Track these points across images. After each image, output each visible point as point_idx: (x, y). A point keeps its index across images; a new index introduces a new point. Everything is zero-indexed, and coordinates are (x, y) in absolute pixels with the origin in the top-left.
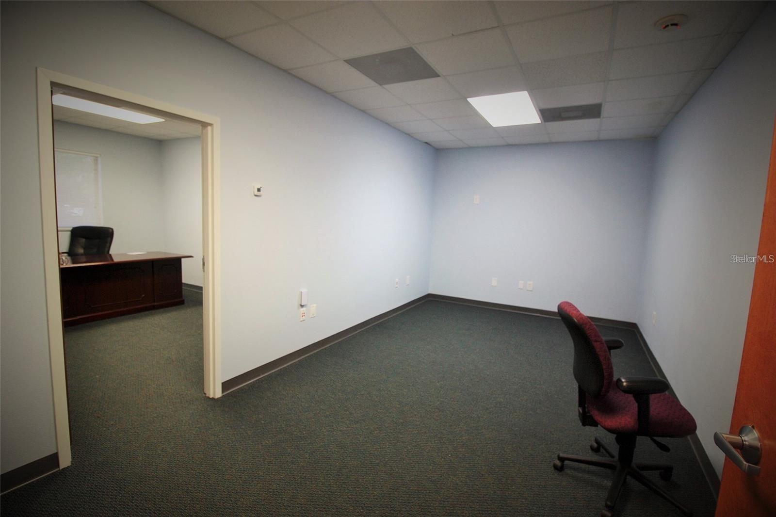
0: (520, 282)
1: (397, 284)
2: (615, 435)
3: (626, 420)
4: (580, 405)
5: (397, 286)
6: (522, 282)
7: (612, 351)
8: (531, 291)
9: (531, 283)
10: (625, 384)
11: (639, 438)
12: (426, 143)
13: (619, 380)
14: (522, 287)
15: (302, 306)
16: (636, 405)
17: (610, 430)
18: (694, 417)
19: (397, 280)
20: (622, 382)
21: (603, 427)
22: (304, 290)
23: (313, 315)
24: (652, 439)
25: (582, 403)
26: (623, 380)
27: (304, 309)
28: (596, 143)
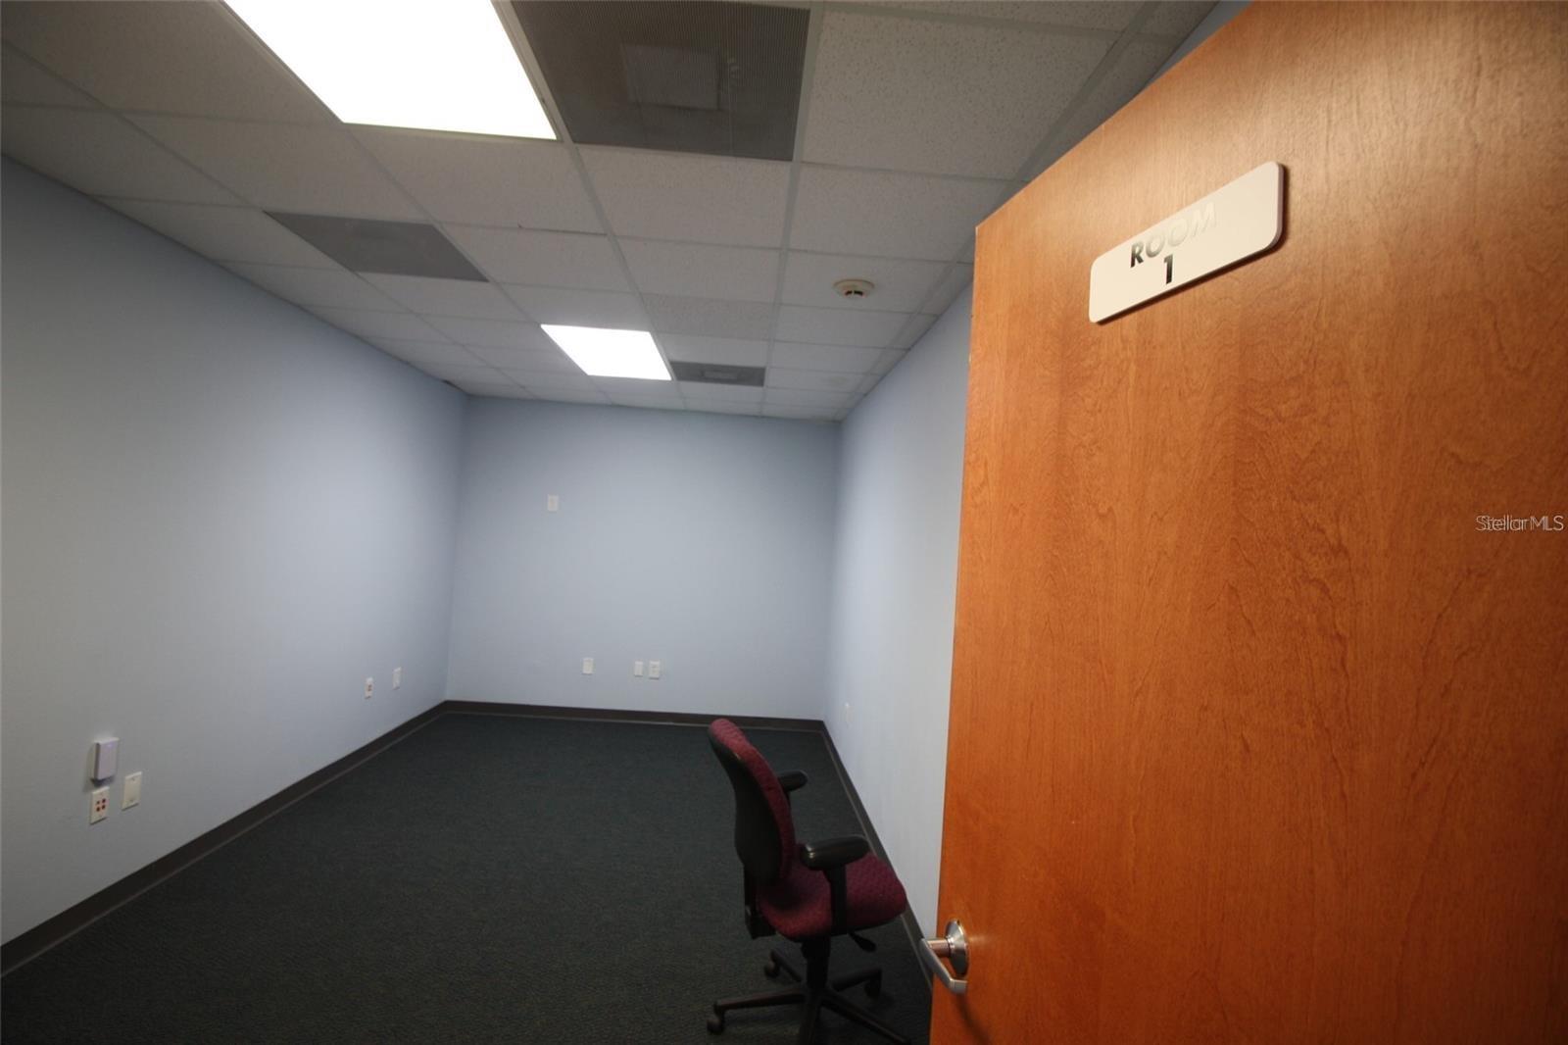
0: (637, 663)
1: (369, 690)
2: (800, 945)
3: (813, 915)
4: (747, 902)
5: (368, 694)
6: (641, 663)
7: (793, 794)
8: (657, 679)
9: (657, 663)
10: (812, 855)
11: (834, 940)
12: (447, 382)
13: (803, 849)
14: (640, 674)
15: (97, 783)
16: (827, 884)
17: (792, 938)
18: (903, 884)
19: (370, 680)
20: (808, 852)
21: (783, 935)
22: (106, 740)
23: (132, 801)
24: (852, 935)
25: (750, 899)
26: (809, 849)
27: (104, 789)
28: (759, 420)
